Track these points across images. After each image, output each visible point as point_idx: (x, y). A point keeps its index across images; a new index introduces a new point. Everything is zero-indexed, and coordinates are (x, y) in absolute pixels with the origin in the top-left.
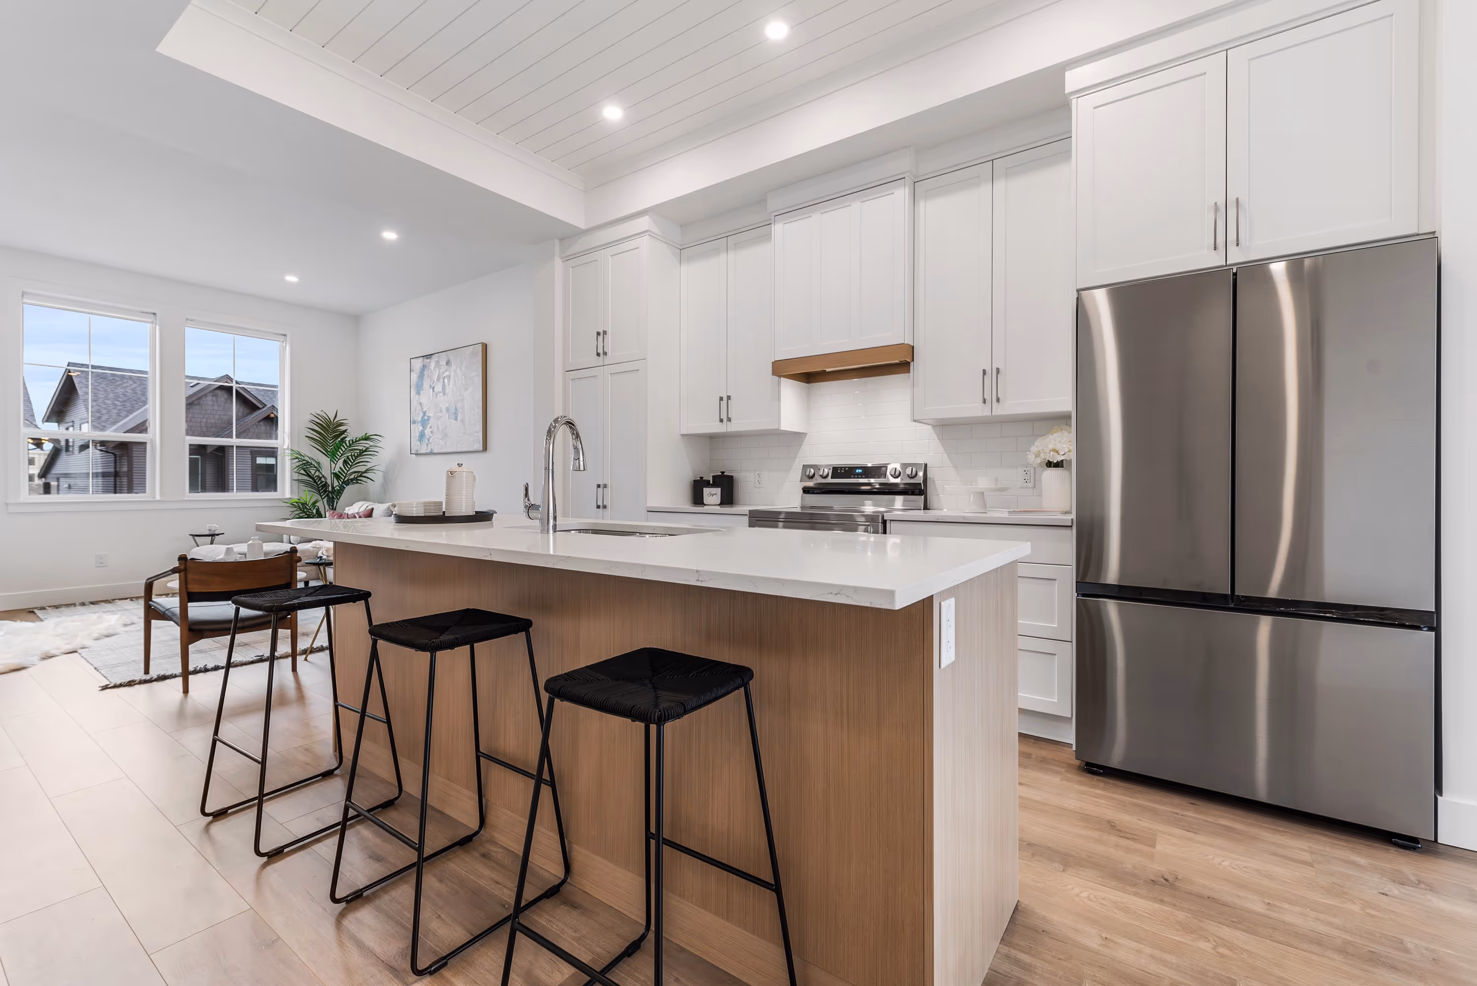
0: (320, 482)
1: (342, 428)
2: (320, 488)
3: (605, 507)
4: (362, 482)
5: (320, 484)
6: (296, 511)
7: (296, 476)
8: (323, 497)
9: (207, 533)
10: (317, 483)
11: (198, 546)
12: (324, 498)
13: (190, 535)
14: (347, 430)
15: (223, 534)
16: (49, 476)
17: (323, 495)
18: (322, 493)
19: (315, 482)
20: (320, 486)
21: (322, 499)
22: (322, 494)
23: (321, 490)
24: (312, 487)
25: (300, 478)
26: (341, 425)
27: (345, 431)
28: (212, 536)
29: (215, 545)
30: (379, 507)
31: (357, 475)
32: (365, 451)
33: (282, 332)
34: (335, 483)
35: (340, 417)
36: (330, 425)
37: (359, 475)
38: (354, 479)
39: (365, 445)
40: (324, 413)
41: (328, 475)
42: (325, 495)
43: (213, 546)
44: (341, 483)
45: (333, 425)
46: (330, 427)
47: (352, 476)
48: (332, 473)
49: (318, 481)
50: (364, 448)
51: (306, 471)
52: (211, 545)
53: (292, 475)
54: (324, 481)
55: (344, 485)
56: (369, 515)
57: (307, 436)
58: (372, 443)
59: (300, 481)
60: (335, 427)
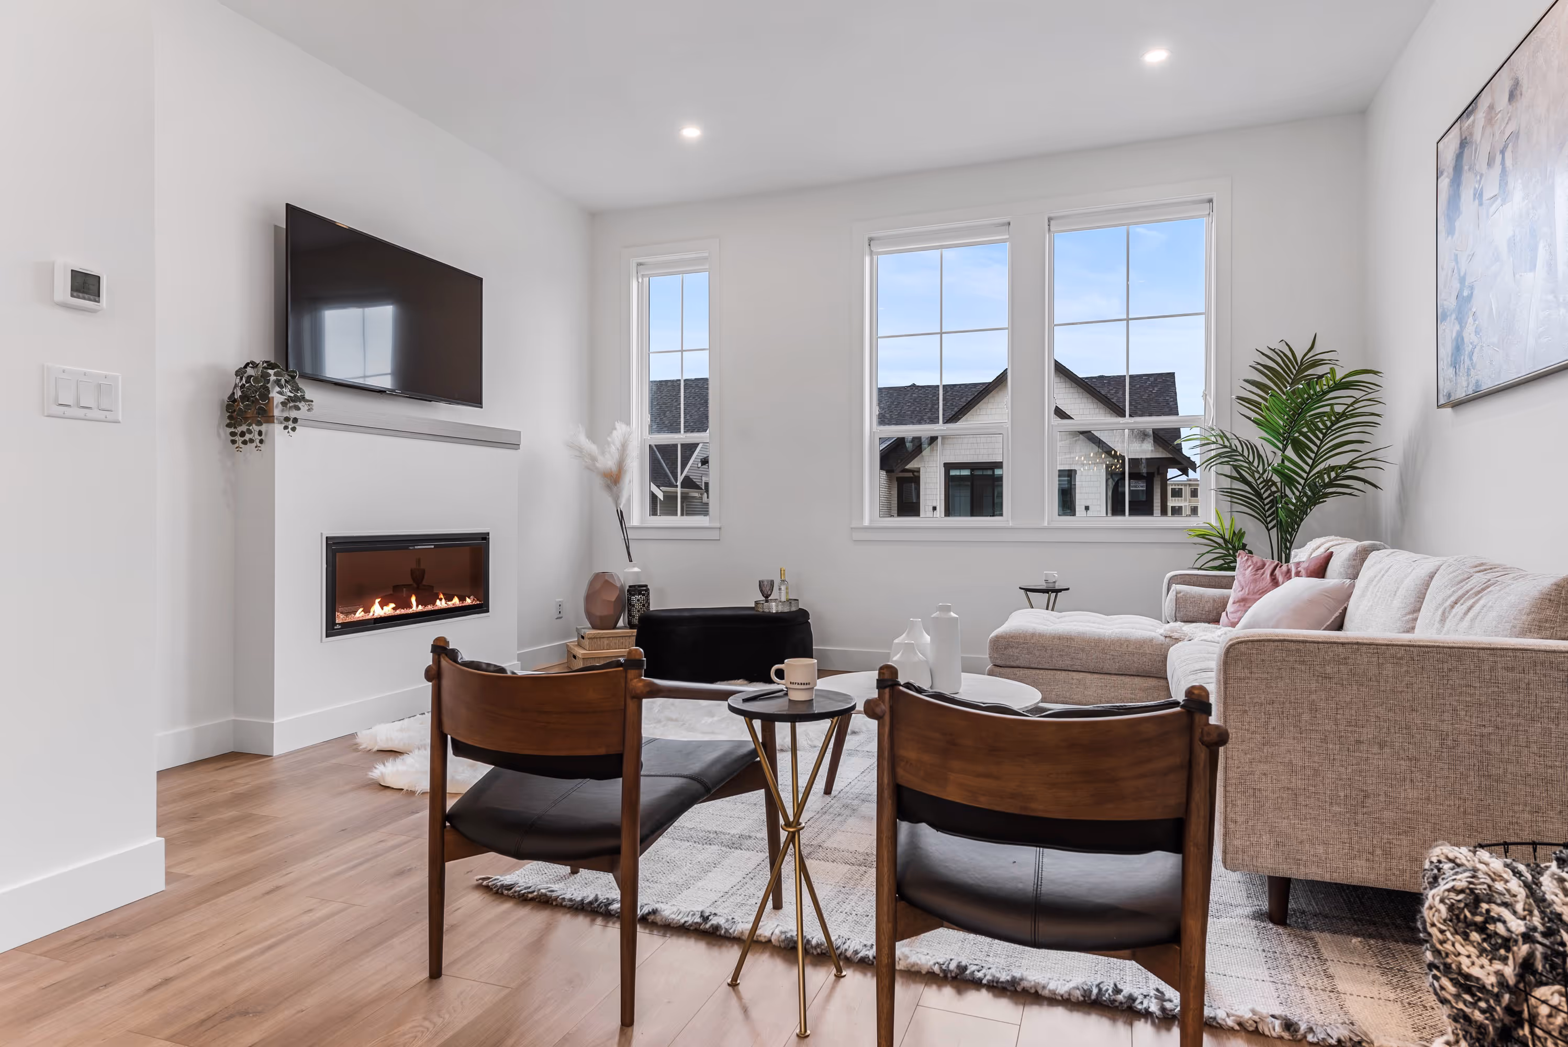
0: (1269, 492)
1: (1320, 370)
2: (1267, 507)
4: (1356, 492)
5: (1266, 498)
6: (1208, 552)
7: (1226, 483)
8: (1270, 526)
9: (1044, 586)
10: (1260, 498)
11: (1030, 611)
12: (1272, 528)
13: (1020, 588)
14: (1328, 370)
15: (1068, 589)
17: (1270, 522)
18: (1269, 516)
19: (1259, 495)
20: (1266, 501)
21: (1269, 530)
22: (1269, 519)
23: (1269, 511)
25: (1233, 487)
26: (1316, 364)
27: (1325, 374)
28: (1052, 591)
29: (1053, 610)
30: (1344, 549)
31: (1333, 475)
32: (1343, 415)
33: (1207, 196)
34: (1288, 492)
35: (1317, 349)
36: (1294, 368)
37: (1337, 475)
38: (1331, 484)
39: (1341, 401)
40: (1287, 344)
41: (1276, 478)
42: (1275, 522)
43: (1049, 612)
44: (1297, 493)
45: (1297, 368)
46: (1295, 372)
47: (1329, 477)
48: (1275, 471)
49: (1262, 491)
50: (1339, 409)
51: (1235, 468)
52: (1047, 609)
53: (1217, 481)
54: (1275, 492)
55: (1305, 499)
56: (1320, 570)
57: (1239, 398)
58: (1357, 394)
59: (1230, 493)
60: (1302, 371)
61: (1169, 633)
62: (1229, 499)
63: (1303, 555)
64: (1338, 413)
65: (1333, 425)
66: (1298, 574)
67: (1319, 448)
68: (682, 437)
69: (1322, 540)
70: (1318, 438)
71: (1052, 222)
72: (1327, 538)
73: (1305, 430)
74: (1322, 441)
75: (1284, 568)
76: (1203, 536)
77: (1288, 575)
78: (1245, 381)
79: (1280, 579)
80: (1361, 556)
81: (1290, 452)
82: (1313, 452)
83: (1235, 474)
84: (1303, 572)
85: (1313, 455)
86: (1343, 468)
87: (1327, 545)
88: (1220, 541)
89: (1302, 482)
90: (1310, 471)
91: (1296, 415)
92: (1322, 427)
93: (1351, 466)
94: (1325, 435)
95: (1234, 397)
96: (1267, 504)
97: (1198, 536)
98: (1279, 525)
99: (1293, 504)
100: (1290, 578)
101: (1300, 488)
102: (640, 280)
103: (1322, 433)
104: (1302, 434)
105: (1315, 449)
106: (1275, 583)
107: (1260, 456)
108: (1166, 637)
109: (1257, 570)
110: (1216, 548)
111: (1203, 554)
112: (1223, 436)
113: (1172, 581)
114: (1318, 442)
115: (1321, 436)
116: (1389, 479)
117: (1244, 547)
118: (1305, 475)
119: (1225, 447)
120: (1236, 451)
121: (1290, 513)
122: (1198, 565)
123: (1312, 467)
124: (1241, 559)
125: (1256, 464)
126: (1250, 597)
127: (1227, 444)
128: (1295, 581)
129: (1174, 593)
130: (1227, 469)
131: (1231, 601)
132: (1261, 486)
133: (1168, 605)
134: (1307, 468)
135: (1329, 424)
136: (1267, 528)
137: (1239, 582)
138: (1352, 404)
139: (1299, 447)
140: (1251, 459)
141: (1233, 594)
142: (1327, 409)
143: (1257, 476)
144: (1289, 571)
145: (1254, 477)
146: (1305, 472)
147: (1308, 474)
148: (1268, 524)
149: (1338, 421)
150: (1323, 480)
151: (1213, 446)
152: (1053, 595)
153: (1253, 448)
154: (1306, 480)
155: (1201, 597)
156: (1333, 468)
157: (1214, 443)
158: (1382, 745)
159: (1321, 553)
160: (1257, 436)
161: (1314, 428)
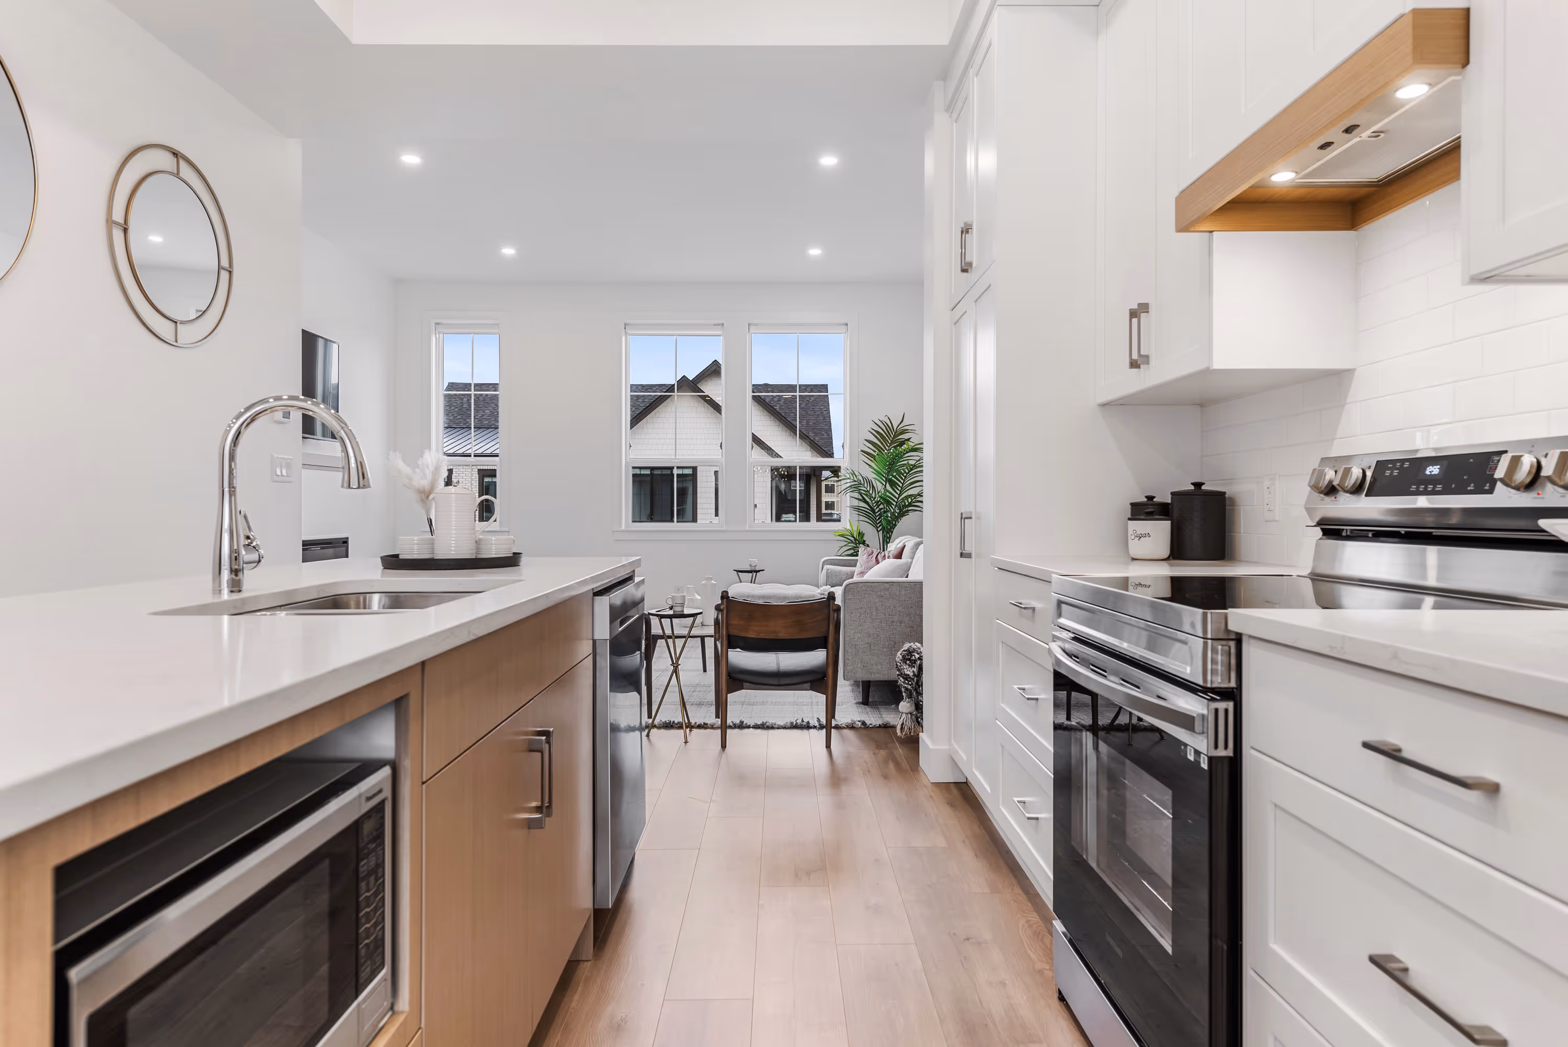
0: (878, 509)
1: (905, 436)
2: (877, 518)
3: (969, 556)
5: (877, 512)
7: (856, 503)
8: (879, 530)
9: (749, 569)
10: (874, 512)
11: (741, 582)
12: (880, 530)
13: (734, 570)
14: (910, 438)
15: (764, 570)
17: (879, 527)
19: (873, 510)
20: (877, 514)
21: (878, 532)
22: (878, 525)
23: (879, 519)
24: (869, 517)
25: (860, 505)
26: (903, 432)
27: (908, 440)
28: (754, 571)
29: (754, 583)
30: (910, 543)
31: (910, 500)
32: (914, 466)
33: (845, 322)
34: (888, 510)
35: (905, 422)
36: (892, 434)
37: (912, 501)
38: (910, 505)
39: (912, 458)
40: (889, 419)
41: (881, 500)
42: (881, 527)
43: (752, 584)
44: (892, 511)
45: (894, 433)
46: (892, 436)
47: (908, 501)
48: (882, 497)
49: (875, 508)
50: (912, 463)
51: (860, 494)
52: (751, 583)
53: (850, 501)
54: (882, 509)
55: (896, 514)
56: (899, 556)
57: (862, 451)
58: (918, 455)
59: (857, 509)
60: (895, 436)
61: (823, 592)
62: (857, 513)
63: (893, 547)
64: (912, 465)
65: (909, 471)
66: (889, 557)
67: (903, 484)
68: (473, 460)
69: (903, 538)
70: (902, 479)
71: (751, 327)
72: (906, 537)
73: (895, 474)
74: (904, 481)
75: (883, 554)
76: (842, 536)
78: (866, 440)
79: (880, 560)
80: (916, 547)
81: (889, 486)
82: (900, 487)
83: (861, 498)
84: (891, 556)
85: (900, 489)
86: (915, 496)
87: (904, 541)
88: (852, 539)
89: (895, 503)
90: (899, 497)
91: (893, 463)
92: (903, 472)
94: (905, 477)
95: (859, 450)
96: (878, 516)
97: (839, 535)
98: (883, 529)
99: (890, 517)
100: (885, 559)
101: (894, 507)
102: (437, 336)
103: (903, 476)
104: (893, 476)
105: (901, 485)
106: (878, 562)
107: (873, 487)
108: (821, 594)
109: (869, 556)
110: (850, 543)
111: (842, 547)
112: (856, 474)
113: (825, 563)
114: (902, 481)
115: (904, 478)
117: (864, 543)
118: (896, 500)
119: (855, 481)
120: (861, 484)
121: (889, 522)
122: (839, 553)
123: (900, 495)
124: (861, 549)
125: (871, 492)
126: (865, 571)
127: (856, 479)
128: (887, 560)
129: (826, 570)
130: (856, 495)
131: (856, 574)
132: (874, 505)
133: (822, 577)
134: (897, 496)
135: (907, 472)
136: (877, 530)
137: (860, 563)
138: (919, 461)
139: (893, 484)
140: (868, 489)
141: (857, 569)
142: (906, 462)
143: (872, 499)
144: (885, 556)
145: (871, 500)
146: (896, 498)
147: (898, 499)
148: (878, 528)
149: (912, 469)
150: (905, 503)
151: (848, 481)
152: (755, 573)
153: (870, 482)
154: (897, 503)
155: (840, 572)
156: (910, 496)
157: (848, 479)
158: (901, 623)
159: (901, 545)
160: (871, 476)
161: (900, 473)
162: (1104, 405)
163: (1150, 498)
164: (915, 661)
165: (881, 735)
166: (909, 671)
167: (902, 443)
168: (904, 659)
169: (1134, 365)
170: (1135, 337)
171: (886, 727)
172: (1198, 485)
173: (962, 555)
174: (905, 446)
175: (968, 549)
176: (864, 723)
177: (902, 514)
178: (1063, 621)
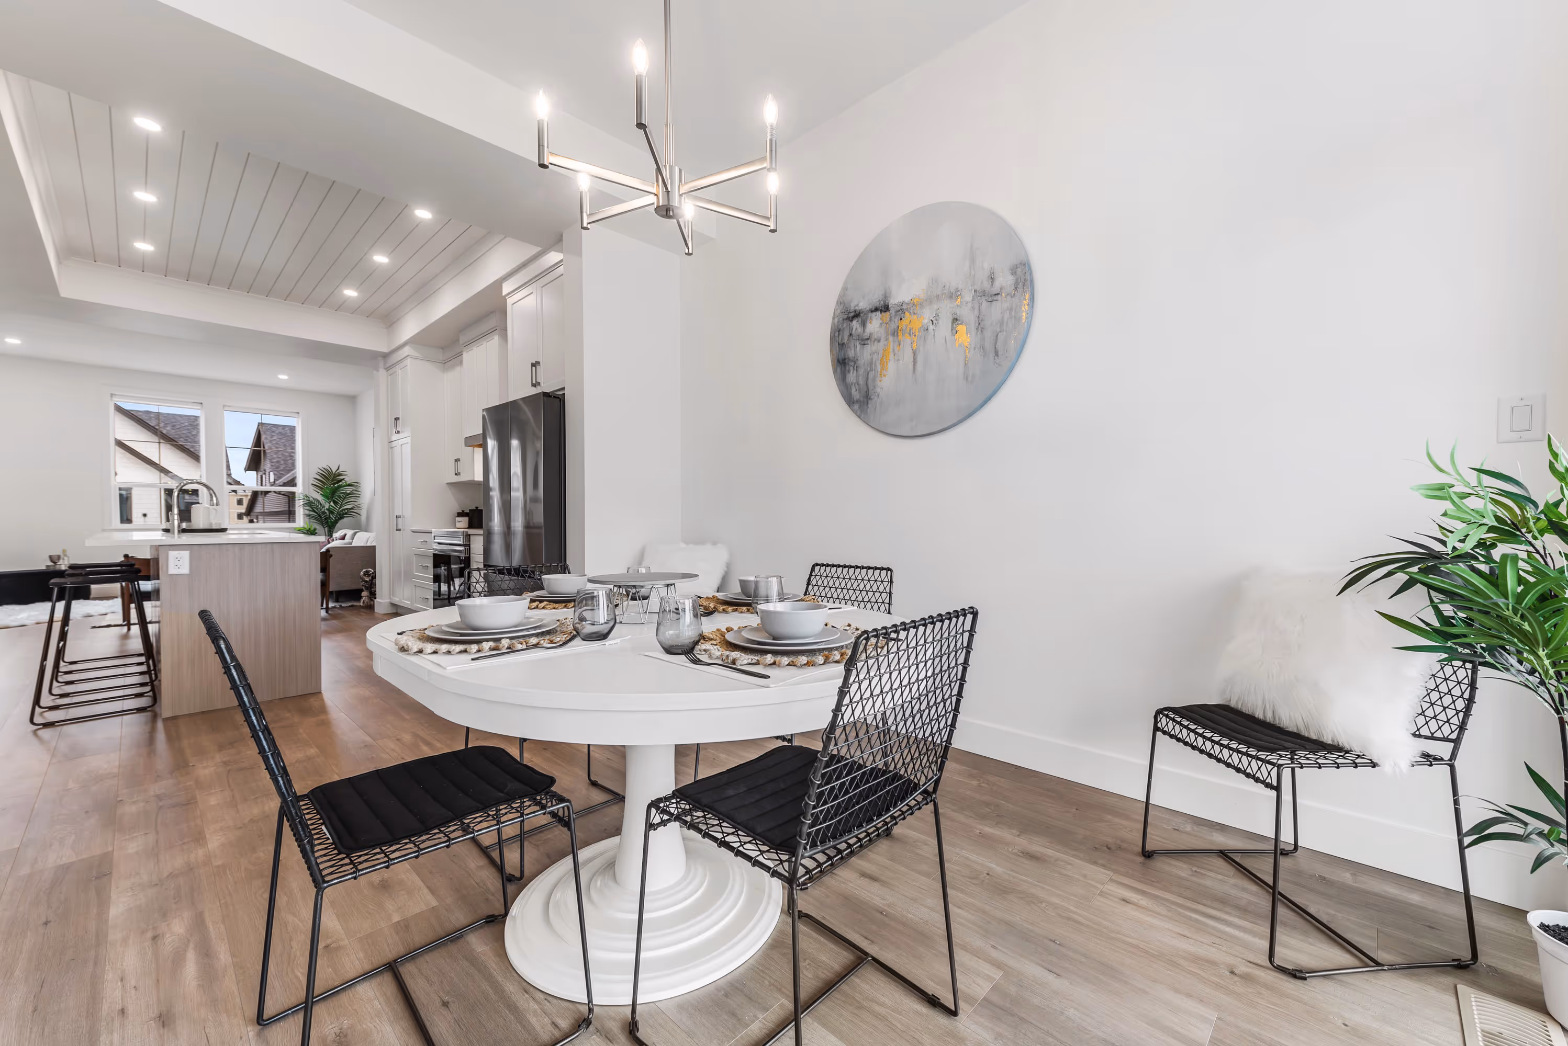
0: (323, 515)
1: (341, 477)
2: (324, 521)
3: (400, 530)
4: (354, 516)
7: (307, 512)
12: (327, 527)
14: (345, 479)
16: (252, 514)
17: (325, 526)
18: (325, 524)
19: (320, 516)
20: (323, 518)
24: (316, 518)
25: (311, 514)
26: (340, 475)
27: (343, 479)
30: (349, 533)
31: (346, 511)
32: (349, 494)
33: (297, 411)
34: (331, 516)
35: (340, 470)
37: (348, 511)
38: (346, 514)
39: (348, 490)
40: (329, 467)
41: (326, 511)
42: (327, 525)
44: (334, 517)
46: (332, 477)
48: (327, 509)
50: (348, 492)
51: (311, 508)
53: (304, 511)
54: (326, 516)
55: (337, 518)
56: (343, 538)
57: (313, 484)
58: (354, 488)
59: (309, 516)
60: (334, 477)
62: (309, 518)
63: (337, 534)
71: (224, 408)
72: (344, 529)
73: (336, 497)
74: (342, 501)
76: (299, 530)
77: (333, 540)
78: (316, 479)
80: (355, 534)
81: (332, 504)
83: (311, 510)
84: (338, 539)
85: (339, 505)
86: (350, 509)
89: (336, 513)
90: (339, 510)
91: (334, 491)
92: (342, 498)
93: (352, 509)
94: (345, 499)
95: (311, 483)
97: (296, 529)
98: (329, 526)
99: (333, 520)
101: (335, 515)
104: (334, 499)
105: (340, 503)
107: (321, 504)
112: (307, 496)
116: (364, 513)
118: (337, 511)
120: (314, 503)
121: (332, 522)
125: (319, 507)
127: (310, 499)
130: (308, 508)
132: (321, 513)
135: (344, 496)
138: (352, 491)
139: (335, 503)
140: (317, 505)
142: (344, 492)
143: (319, 510)
149: (347, 496)
150: (343, 513)
151: (305, 500)
153: (318, 502)
156: (346, 509)
159: (343, 534)
160: (320, 498)
161: (340, 497)
162: (448, 483)
163: (463, 511)
164: (370, 575)
165: (351, 608)
166: (367, 579)
167: (341, 480)
168: (365, 575)
169: (456, 474)
170: (456, 467)
171: (352, 606)
172: (477, 508)
173: (397, 530)
174: (340, 483)
175: (400, 527)
176: (341, 606)
177: (342, 518)
178: (435, 541)
